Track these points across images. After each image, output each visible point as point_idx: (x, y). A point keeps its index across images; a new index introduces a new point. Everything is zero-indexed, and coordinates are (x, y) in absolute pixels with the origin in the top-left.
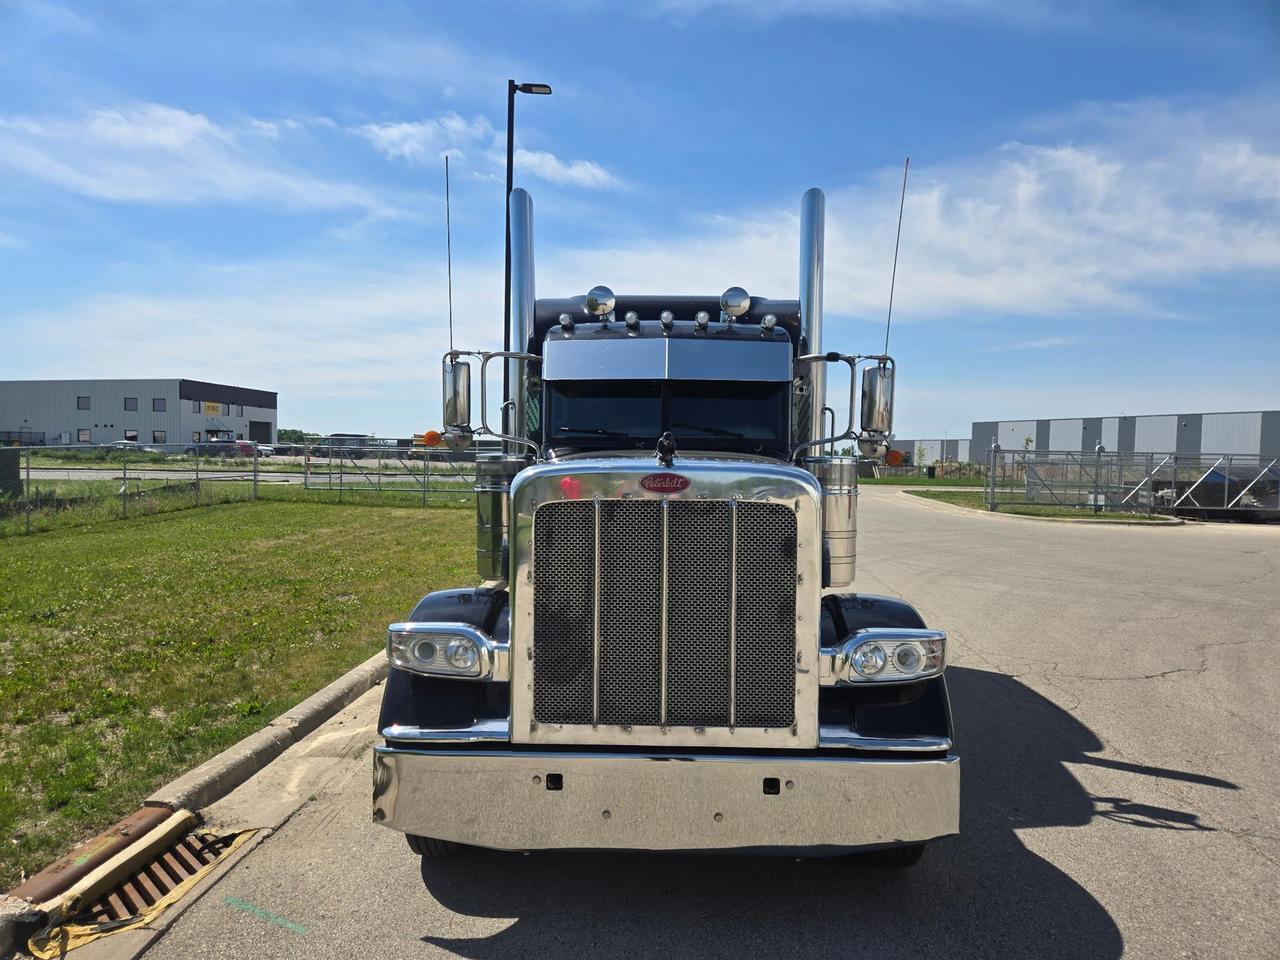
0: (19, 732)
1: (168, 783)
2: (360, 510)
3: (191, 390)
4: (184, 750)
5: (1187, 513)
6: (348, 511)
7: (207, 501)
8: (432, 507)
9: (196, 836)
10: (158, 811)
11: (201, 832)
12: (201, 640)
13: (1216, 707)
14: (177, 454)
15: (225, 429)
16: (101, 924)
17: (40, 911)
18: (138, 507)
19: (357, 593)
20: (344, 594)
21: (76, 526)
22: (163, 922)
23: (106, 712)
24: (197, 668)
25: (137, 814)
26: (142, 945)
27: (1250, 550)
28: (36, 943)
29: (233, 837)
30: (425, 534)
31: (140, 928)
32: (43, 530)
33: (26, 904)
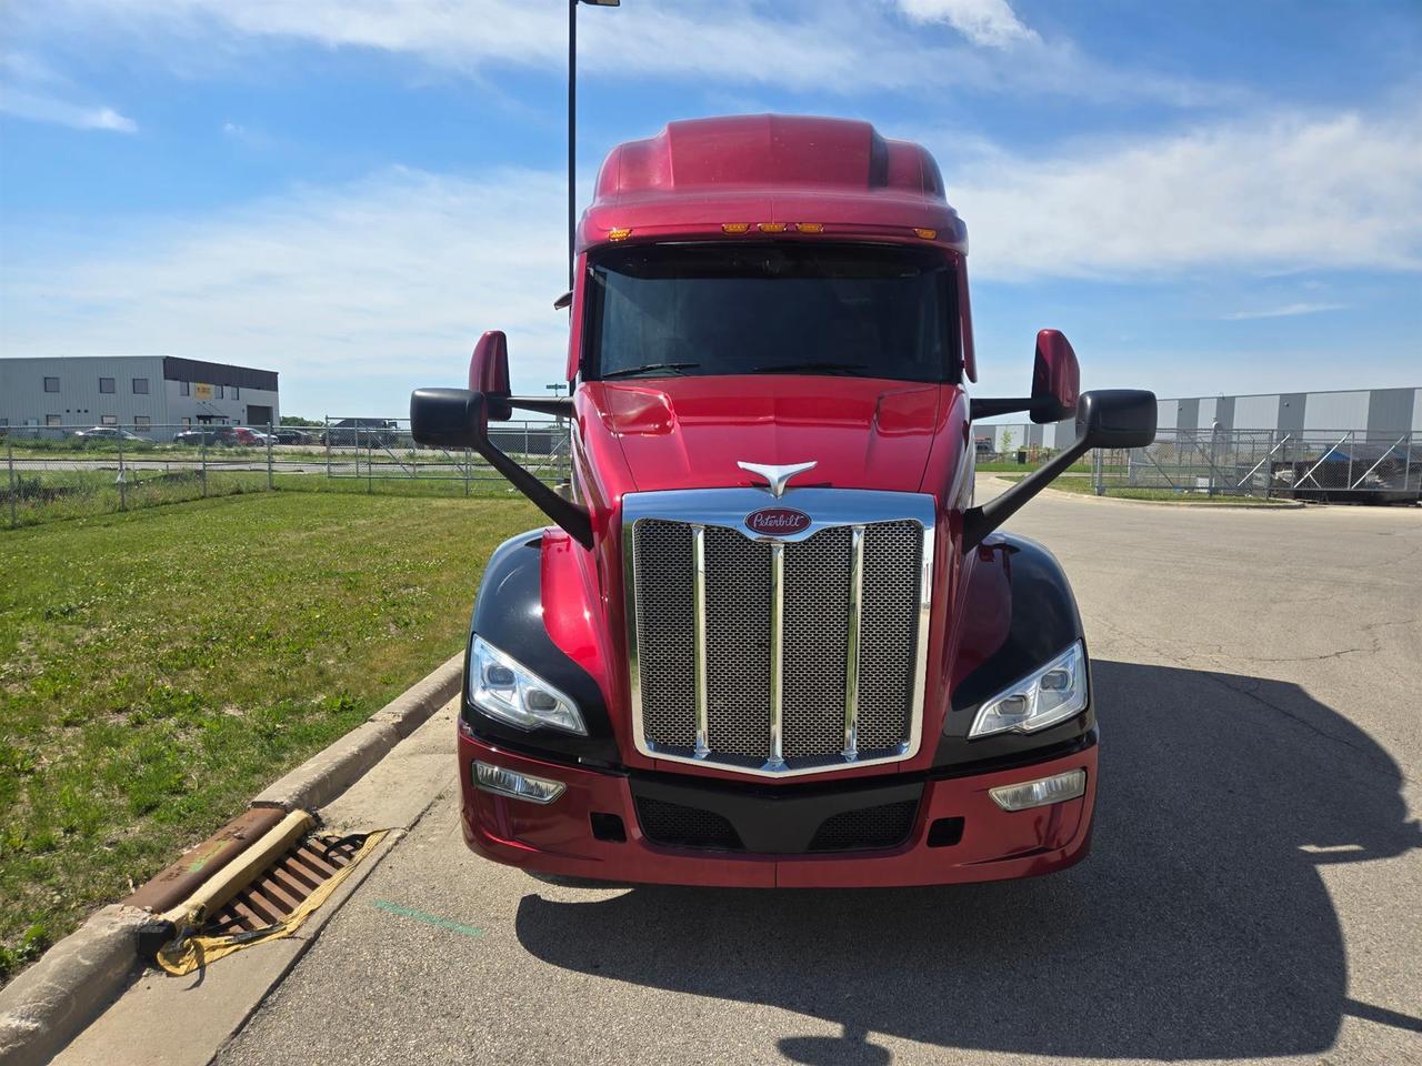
0: (70, 734)
1: (272, 782)
2: (394, 501)
3: (178, 369)
4: (278, 749)
5: (1307, 496)
6: (380, 502)
7: (215, 492)
8: (476, 497)
9: (317, 839)
10: (271, 812)
11: (322, 834)
12: (258, 635)
13: (1405, 685)
14: (167, 442)
15: (219, 414)
16: (234, 935)
17: (165, 921)
18: (137, 497)
19: (422, 585)
20: (407, 586)
21: (70, 519)
22: (308, 931)
23: (171, 712)
24: (263, 664)
25: (246, 816)
26: (292, 956)
27: (1386, 531)
28: (166, 956)
29: (363, 838)
30: (478, 524)
31: (284, 938)
32: (32, 524)
33: (146, 914)
